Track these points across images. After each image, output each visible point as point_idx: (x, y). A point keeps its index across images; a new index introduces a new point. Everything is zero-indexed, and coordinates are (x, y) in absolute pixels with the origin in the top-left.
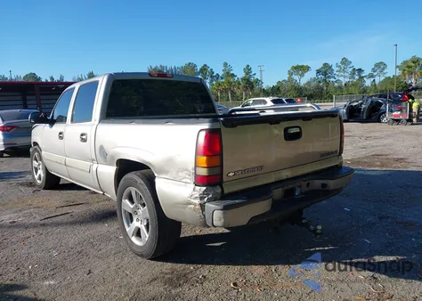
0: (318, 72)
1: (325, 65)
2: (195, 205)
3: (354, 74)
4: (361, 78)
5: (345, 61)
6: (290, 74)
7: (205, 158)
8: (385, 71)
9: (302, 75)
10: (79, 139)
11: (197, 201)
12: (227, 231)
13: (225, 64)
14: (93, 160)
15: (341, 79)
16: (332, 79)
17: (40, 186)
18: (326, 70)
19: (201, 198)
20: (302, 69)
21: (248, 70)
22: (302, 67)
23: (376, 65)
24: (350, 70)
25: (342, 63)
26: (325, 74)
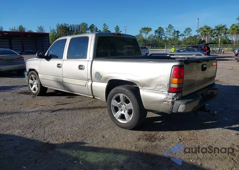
0: (156, 31)
1: (160, 28)
2: (169, 102)
3: (175, 33)
4: (178, 36)
5: (170, 26)
6: (141, 32)
7: (176, 79)
8: (190, 33)
9: (147, 33)
10: (78, 68)
11: (171, 100)
12: (159, 115)
13: (105, 25)
14: (88, 80)
15: (168, 36)
16: (163, 36)
17: (35, 94)
18: (160, 31)
19: (173, 99)
20: (147, 30)
21: (117, 28)
22: (147, 28)
23: (186, 30)
24: (173, 31)
25: (169, 27)
26: (159, 33)
